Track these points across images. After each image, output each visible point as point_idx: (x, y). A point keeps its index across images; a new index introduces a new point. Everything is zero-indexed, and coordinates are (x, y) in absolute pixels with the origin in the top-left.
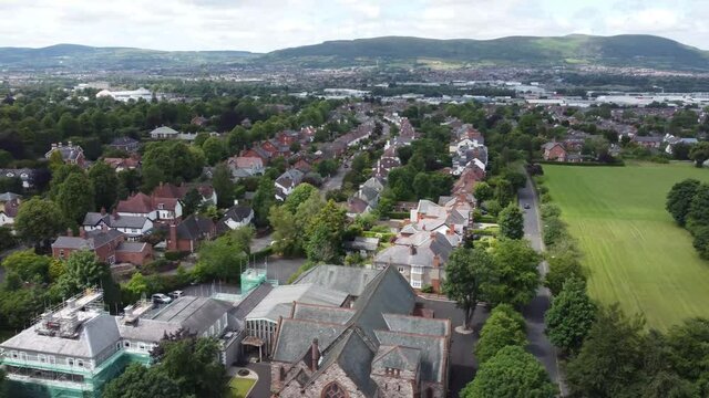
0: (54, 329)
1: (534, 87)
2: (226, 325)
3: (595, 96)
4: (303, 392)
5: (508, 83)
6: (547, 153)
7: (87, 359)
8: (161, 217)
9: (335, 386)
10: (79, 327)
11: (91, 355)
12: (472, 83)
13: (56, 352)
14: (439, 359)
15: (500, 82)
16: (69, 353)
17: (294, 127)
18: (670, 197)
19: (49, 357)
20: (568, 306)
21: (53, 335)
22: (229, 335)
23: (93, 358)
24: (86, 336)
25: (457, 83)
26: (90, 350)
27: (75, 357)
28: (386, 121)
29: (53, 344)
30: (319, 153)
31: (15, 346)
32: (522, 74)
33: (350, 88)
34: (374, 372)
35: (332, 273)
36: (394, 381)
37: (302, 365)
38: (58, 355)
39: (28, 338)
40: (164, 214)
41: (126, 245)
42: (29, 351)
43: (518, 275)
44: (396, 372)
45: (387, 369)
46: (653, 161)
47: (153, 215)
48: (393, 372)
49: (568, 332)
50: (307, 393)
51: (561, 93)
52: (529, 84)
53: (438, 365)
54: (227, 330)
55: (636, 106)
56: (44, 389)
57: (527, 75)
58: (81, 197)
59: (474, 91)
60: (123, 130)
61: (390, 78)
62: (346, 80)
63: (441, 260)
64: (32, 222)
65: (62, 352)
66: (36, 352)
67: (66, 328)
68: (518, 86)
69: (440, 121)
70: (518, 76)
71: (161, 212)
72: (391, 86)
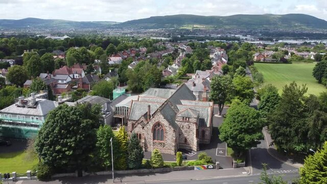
0: (24, 104)
1: (248, 37)
2: (106, 109)
3: (277, 40)
4: (143, 128)
5: (236, 36)
6: (256, 58)
7: (41, 116)
8: (75, 77)
9: (158, 124)
10: (36, 103)
11: (42, 115)
12: (219, 35)
13: (25, 114)
14: (208, 118)
15: (233, 35)
16: (32, 114)
17: (137, 47)
18: (314, 70)
19: (22, 116)
20: (269, 98)
21: (24, 107)
22: (108, 113)
23: (43, 116)
24: (40, 107)
25: (212, 36)
26: (41, 112)
27: (35, 116)
28: (180, 48)
29: (25, 111)
30: (149, 57)
31: (6, 111)
32: (243, 32)
33: (163, 37)
34: (177, 120)
35: (156, 91)
36: (187, 123)
37: (143, 119)
38: (26, 115)
39: (13, 108)
40: (76, 76)
41: (58, 85)
42: (12, 114)
43: (244, 91)
44: (187, 119)
45: (183, 117)
46: (305, 62)
47: (71, 76)
48: (186, 119)
49: (269, 110)
50: (145, 128)
51: (261, 39)
52: (246, 36)
53: (207, 120)
54: (107, 111)
55: (296, 44)
56: (20, 130)
57: (245, 32)
58: (38, 66)
59: (221, 38)
60: (57, 48)
61: (181, 33)
62: (160, 34)
63: (207, 88)
64: (14, 75)
65: (29, 114)
66: (16, 114)
67: (30, 104)
68: (241, 37)
69: (205, 47)
70: (241, 33)
71: (75, 75)
72: (181, 36)
